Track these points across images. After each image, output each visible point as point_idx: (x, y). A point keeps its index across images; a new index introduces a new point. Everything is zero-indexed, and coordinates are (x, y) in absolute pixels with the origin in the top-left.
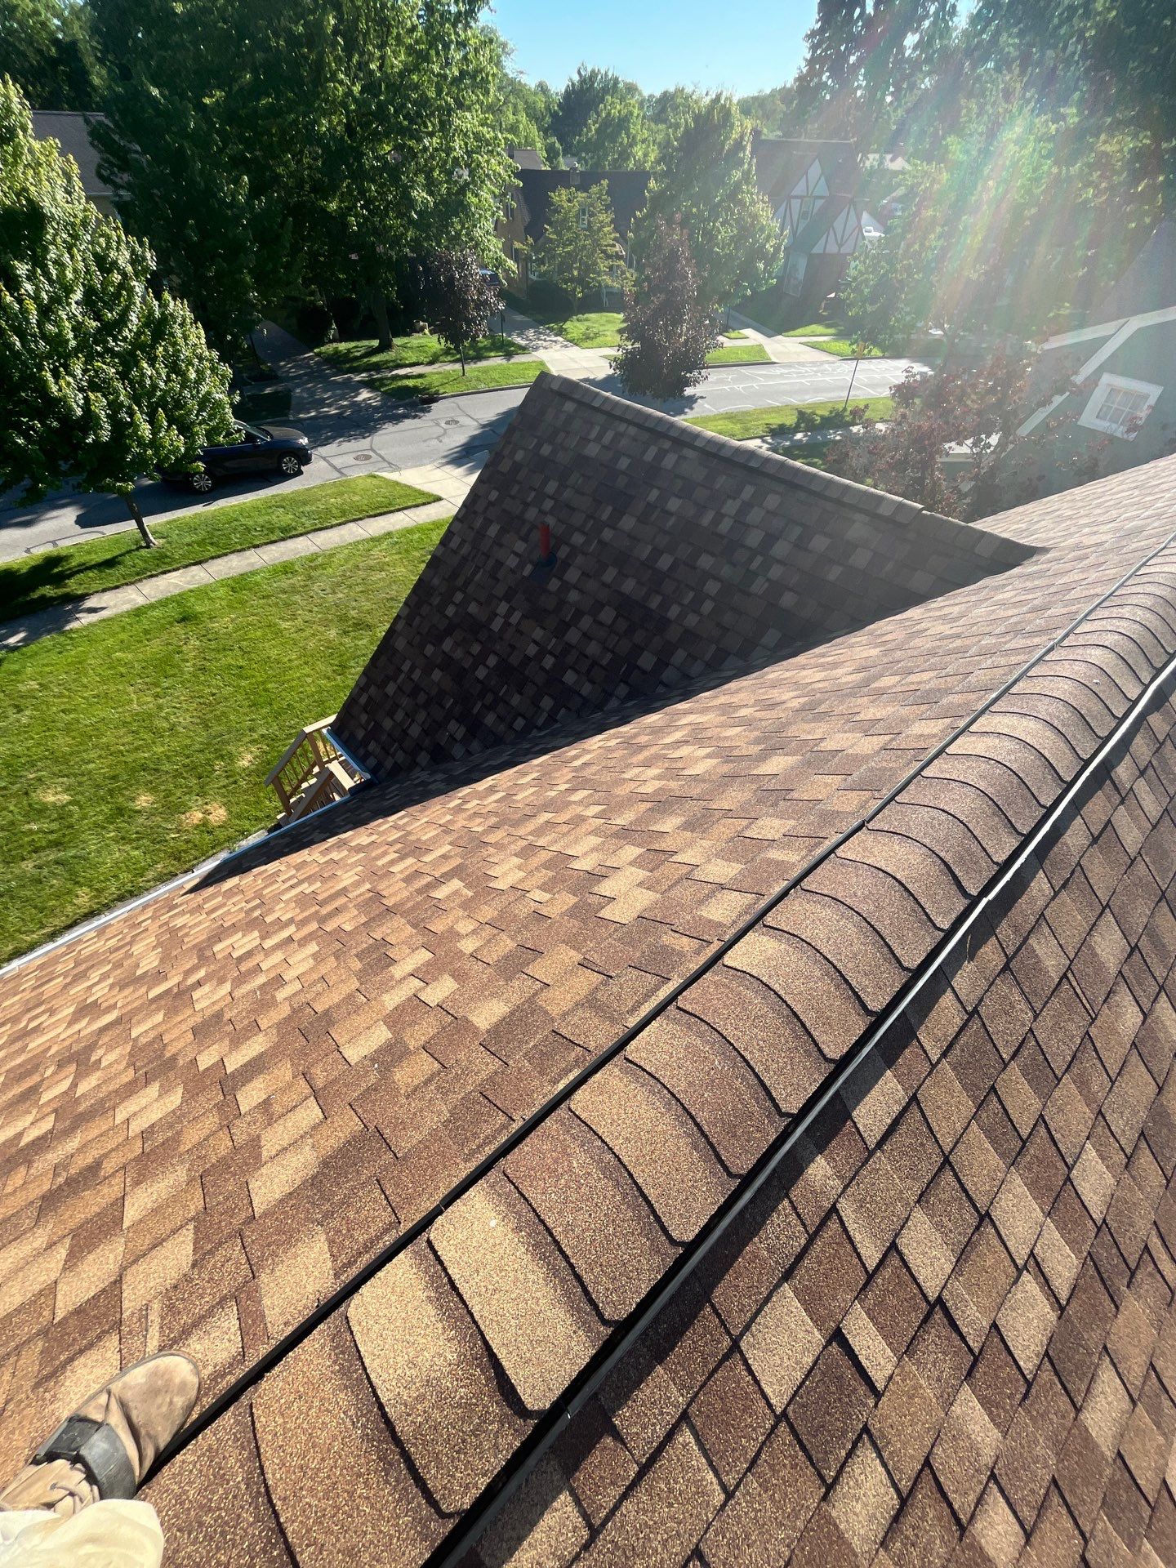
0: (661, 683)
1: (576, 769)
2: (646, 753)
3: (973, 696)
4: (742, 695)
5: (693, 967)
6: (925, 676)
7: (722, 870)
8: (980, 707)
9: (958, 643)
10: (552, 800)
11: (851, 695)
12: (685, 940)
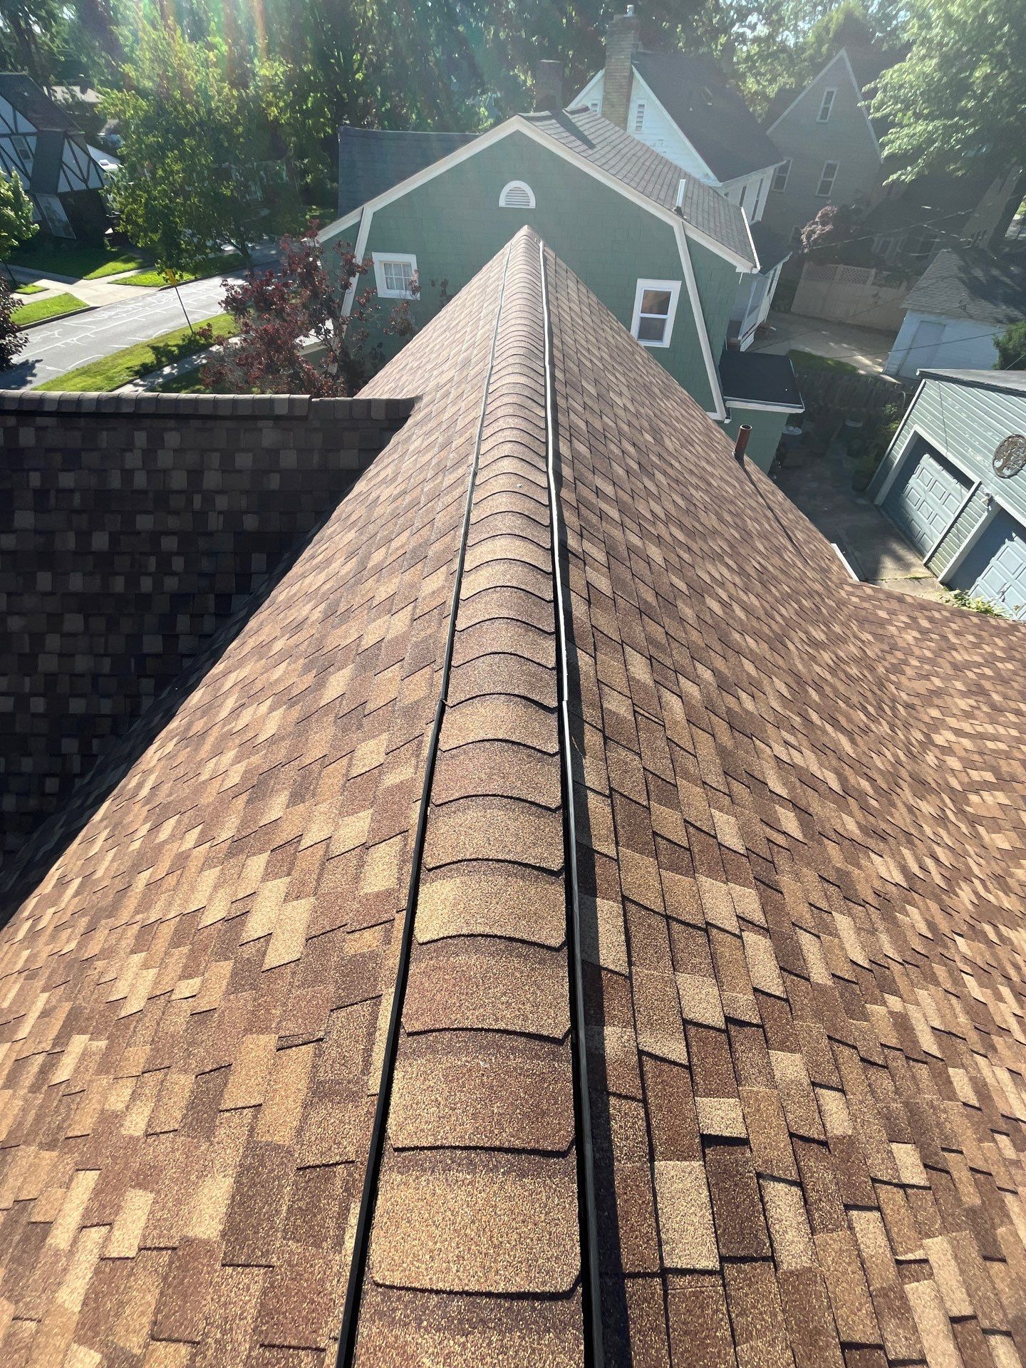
0: (183, 656)
1: (148, 800)
2: (210, 740)
3: (448, 539)
4: (266, 630)
5: (394, 962)
6: (403, 537)
7: (356, 828)
8: (460, 545)
9: (408, 498)
10: (141, 854)
11: (357, 583)
12: (367, 934)
